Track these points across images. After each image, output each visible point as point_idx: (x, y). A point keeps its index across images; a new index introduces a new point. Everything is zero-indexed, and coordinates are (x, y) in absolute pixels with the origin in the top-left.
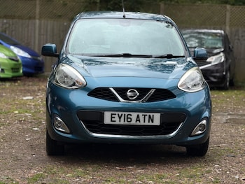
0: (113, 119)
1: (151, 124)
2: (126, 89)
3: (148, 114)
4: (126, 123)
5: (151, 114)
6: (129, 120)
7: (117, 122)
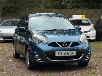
0: (59, 54)
1: (72, 55)
2: (62, 43)
3: (71, 51)
4: (64, 55)
5: (73, 51)
6: (65, 54)
7: (60, 55)
